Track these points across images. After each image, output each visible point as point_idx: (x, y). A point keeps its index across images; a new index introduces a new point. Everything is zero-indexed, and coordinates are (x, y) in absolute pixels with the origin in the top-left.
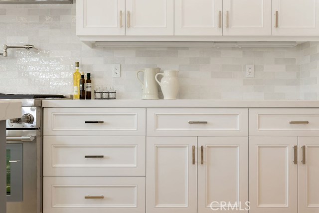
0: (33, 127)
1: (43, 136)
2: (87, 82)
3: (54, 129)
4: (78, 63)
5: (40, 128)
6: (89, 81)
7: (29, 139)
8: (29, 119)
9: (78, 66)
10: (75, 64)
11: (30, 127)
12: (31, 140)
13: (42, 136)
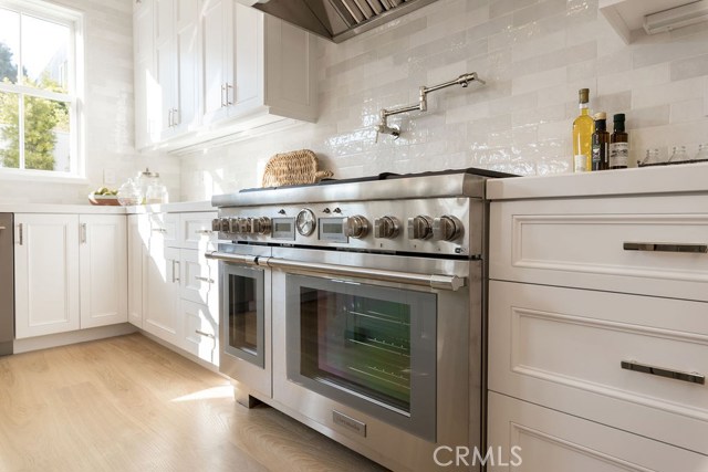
0: (461, 254)
1: (487, 279)
2: (615, 140)
3: (518, 263)
4: (586, 92)
5: (480, 258)
6: (621, 133)
7: (450, 284)
8: (452, 232)
9: (586, 100)
10: (577, 97)
11: (453, 253)
12: (455, 288)
13: (485, 279)
